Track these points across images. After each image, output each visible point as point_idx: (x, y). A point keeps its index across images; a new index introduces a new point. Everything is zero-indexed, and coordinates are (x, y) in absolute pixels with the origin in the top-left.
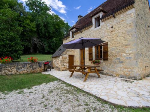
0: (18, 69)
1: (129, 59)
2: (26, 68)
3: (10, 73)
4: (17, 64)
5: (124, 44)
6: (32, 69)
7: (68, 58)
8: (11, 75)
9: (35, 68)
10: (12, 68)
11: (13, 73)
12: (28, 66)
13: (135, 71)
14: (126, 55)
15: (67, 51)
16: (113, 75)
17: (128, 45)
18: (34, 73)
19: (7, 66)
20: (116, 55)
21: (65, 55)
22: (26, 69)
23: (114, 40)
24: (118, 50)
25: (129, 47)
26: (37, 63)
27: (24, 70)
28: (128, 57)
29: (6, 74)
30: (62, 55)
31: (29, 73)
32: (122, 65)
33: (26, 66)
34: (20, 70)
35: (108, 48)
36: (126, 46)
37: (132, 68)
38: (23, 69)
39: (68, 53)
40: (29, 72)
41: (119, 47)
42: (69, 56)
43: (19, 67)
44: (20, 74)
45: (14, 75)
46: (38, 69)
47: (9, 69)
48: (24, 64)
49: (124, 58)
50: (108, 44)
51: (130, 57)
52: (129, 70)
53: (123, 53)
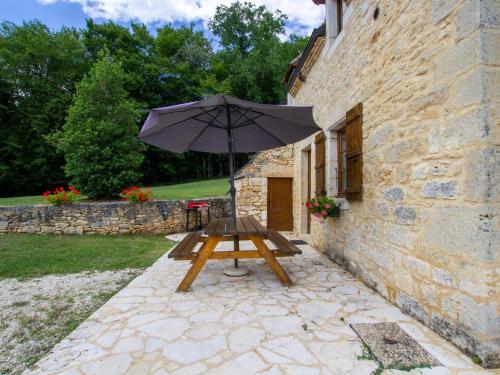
0: (91, 219)
1: (440, 194)
2: (114, 219)
3: (71, 230)
4: (88, 206)
5: (417, 94)
6: (133, 221)
7: (265, 189)
8: (74, 235)
9: (145, 221)
10: (77, 218)
11: (80, 230)
12: (121, 213)
13: (468, 287)
14: (426, 167)
15: (261, 162)
16: (376, 284)
17: (437, 98)
18: (140, 233)
19: (64, 212)
20: (389, 173)
21: (253, 176)
22: (114, 223)
23: (380, 83)
24: (398, 140)
25: (440, 110)
26: (151, 204)
27: (108, 223)
28: (439, 181)
29: (63, 233)
30: (240, 178)
31: (125, 234)
32: (408, 237)
33: (113, 212)
34: (98, 223)
35: (364, 135)
36: (430, 109)
37: (453, 264)
38: (107, 221)
39: (264, 167)
40: (125, 231)
41: (399, 120)
42: (269, 179)
43: (94, 215)
44: (97, 234)
45: (79, 235)
46: (157, 222)
47: (69, 218)
48: (108, 206)
49: (419, 188)
50: (364, 111)
51: (445, 180)
52: (438, 275)
53: (415, 159)
